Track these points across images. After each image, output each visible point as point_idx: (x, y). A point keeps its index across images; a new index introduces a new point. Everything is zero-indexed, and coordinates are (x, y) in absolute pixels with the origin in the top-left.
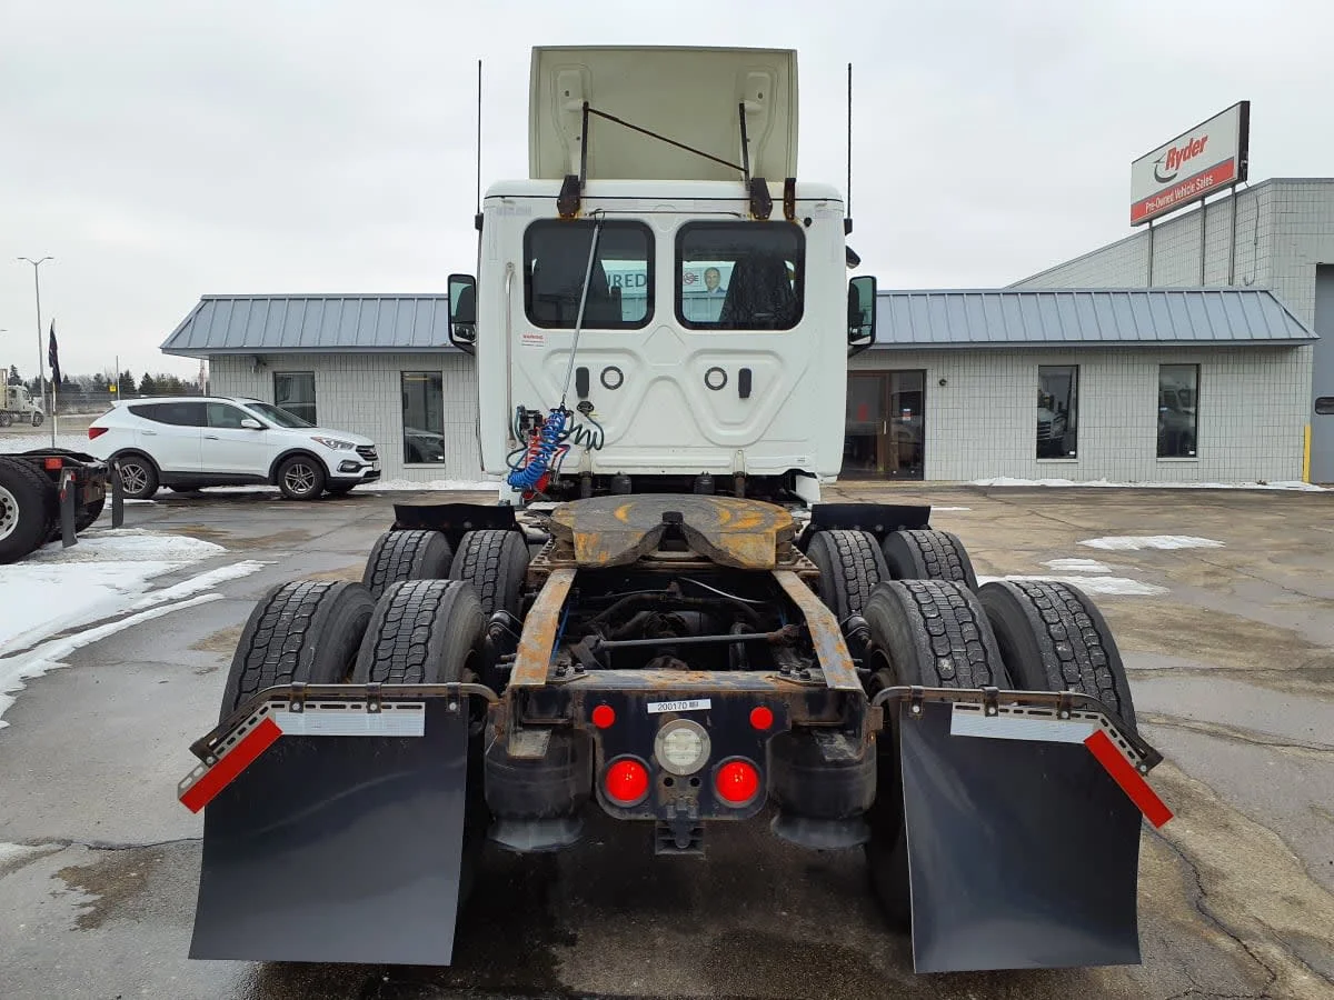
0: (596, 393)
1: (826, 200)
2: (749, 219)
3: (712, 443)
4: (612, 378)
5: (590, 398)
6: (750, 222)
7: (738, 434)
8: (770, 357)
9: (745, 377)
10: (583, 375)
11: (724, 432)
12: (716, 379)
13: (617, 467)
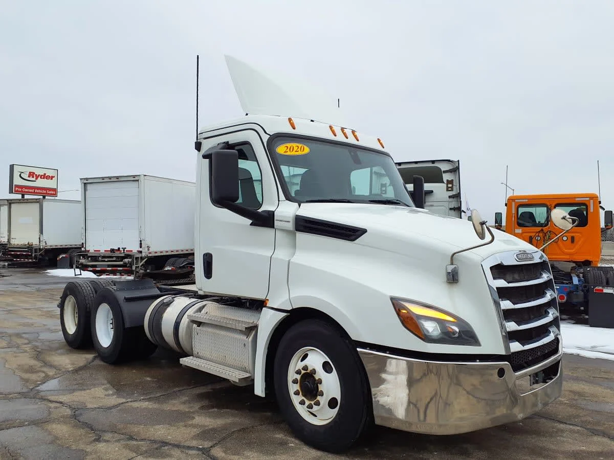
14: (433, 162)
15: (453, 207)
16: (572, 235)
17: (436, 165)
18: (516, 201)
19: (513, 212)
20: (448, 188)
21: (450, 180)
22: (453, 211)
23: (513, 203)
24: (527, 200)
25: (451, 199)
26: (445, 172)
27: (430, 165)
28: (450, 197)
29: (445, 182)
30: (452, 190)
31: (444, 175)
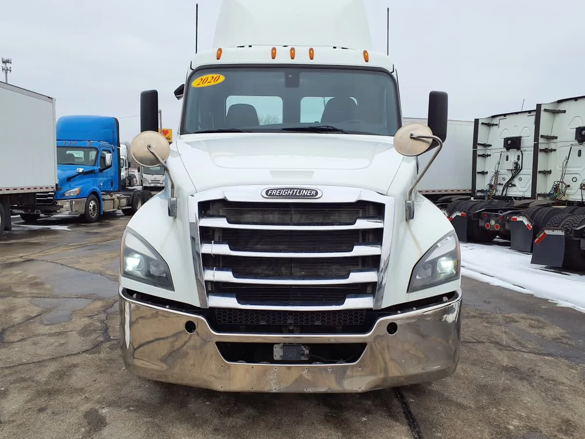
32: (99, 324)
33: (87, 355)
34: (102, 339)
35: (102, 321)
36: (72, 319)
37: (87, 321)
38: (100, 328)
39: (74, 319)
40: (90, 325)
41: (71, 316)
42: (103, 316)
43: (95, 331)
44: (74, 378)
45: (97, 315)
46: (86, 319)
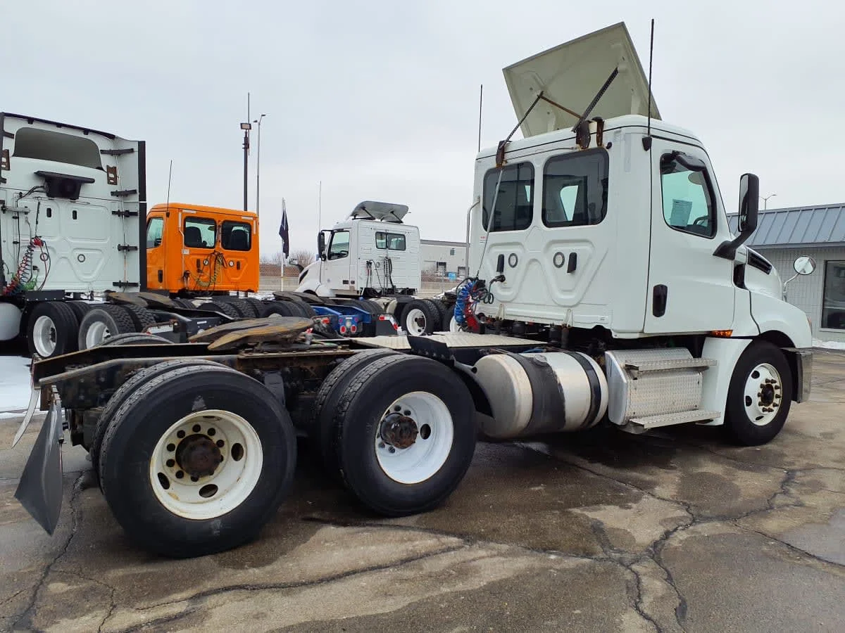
0: (508, 270)
1: (620, 128)
2: (578, 150)
3: (555, 303)
4: (513, 262)
5: (504, 273)
6: (580, 152)
7: (570, 298)
8: (588, 244)
9: (573, 257)
10: (501, 258)
11: (563, 297)
12: (559, 262)
13: (514, 316)
14: (86, 131)
15: (117, 210)
16: (239, 260)
17: (90, 137)
18: (184, 211)
19: (180, 225)
20: (109, 179)
21: (111, 166)
22: (117, 216)
23: (180, 214)
24: (195, 212)
25: (115, 198)
26: (103, 152)
27: (81, 135)
28: (113, 193)
29: (105, 169)
30: (115, 183)
31: (103, 157)
32: (793, 491)
33: (822, 465)
34: (798, 474)
35: (785, 493)
36: (831, 510)
37: (809, 500)
38: (794, 485)
39: (829, 507)
40: (806, 493)
41: (831, 516)
42: (780, 500)
43: (803, 484)
44: (838, 454)
45: (787, 505)
46: (808, 502)
